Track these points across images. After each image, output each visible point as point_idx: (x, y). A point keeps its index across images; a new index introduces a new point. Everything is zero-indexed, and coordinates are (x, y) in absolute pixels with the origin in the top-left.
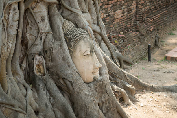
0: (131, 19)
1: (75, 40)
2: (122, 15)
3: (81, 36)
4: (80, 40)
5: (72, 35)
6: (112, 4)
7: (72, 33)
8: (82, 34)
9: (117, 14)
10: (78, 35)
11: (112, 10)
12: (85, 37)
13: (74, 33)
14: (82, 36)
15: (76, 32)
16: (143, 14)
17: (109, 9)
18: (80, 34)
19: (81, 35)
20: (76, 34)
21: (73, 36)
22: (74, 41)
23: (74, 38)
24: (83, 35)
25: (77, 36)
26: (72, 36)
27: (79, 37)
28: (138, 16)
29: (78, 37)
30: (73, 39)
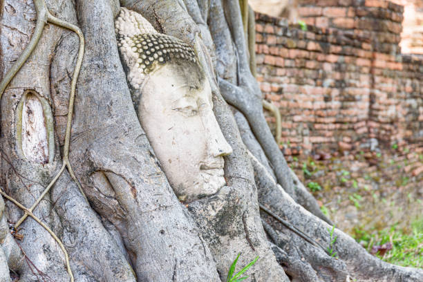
0: (351, 126)
1: (151, 59)
2: (323, 104)
3: (169, 51)
4: (165, 61)
5: (143, 45)
6: (289, 58)
7: (142, 40)
8: (174, 47)
9: (306, 94)
10: (162, 46)
11: (290, 77)
12: (183, 56)
13: (149, 41)
14: (173, 50)
15: (153, 39)
16: (392, 123)
17: (280, 72)
18: (167, 45)
19: (169, 47)
20: (156, 43)
21: (146, 48)
22: (148, 63)
23: (148, 53)
24: (177, 50)
25: (157, 48)
26: (142, 48)
27: (165, 51)
28: (374, 124)
29: (160, 53)
30: (144, 57)
